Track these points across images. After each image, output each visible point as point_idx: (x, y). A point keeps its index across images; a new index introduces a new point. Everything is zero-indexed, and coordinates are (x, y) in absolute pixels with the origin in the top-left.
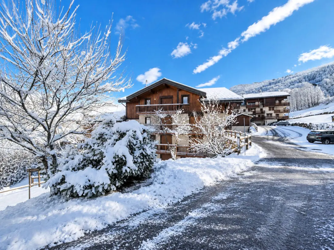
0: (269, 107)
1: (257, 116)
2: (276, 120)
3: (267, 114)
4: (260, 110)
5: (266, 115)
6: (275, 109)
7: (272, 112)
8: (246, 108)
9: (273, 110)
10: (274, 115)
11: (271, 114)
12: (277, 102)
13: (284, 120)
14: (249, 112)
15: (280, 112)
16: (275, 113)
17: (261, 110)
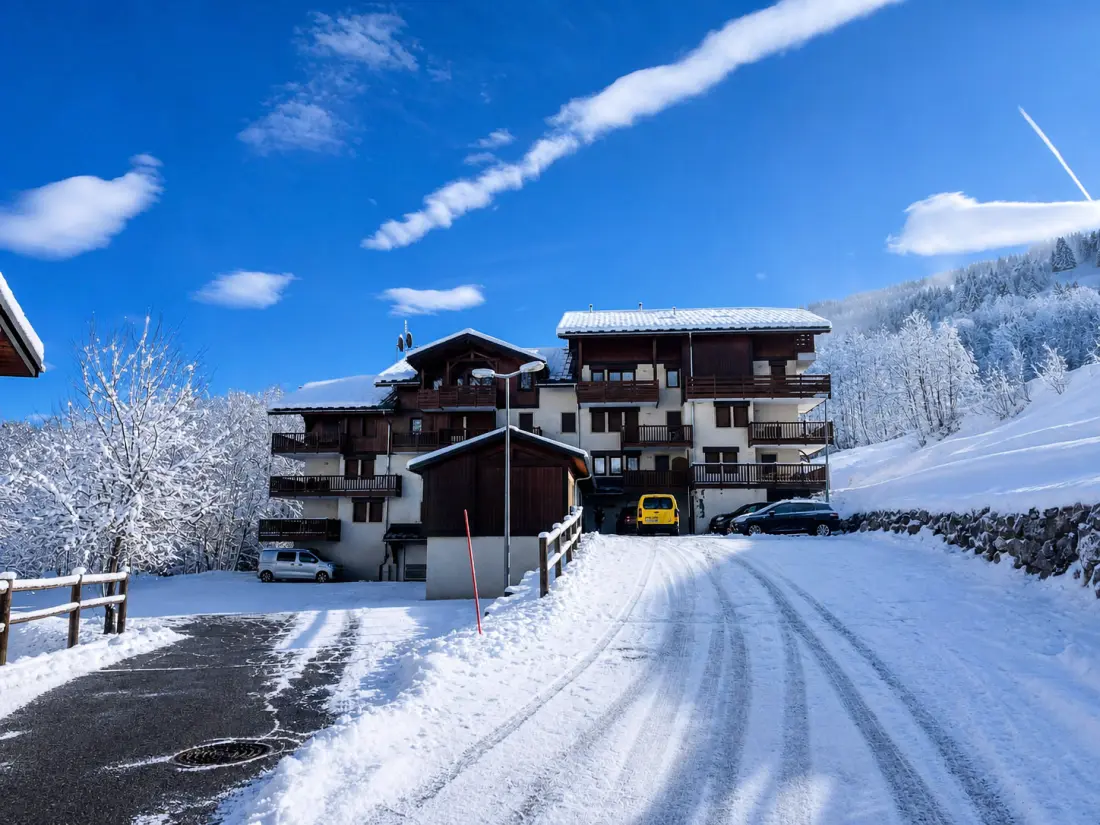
0: (716, 403)
1: (648, 463)
2: (762, 495)
3: (706, 450)
4: (663, 421)
5: (698, 457)
6: (751, 418)
7: (734, 437)
8: (581, 399)
9: (741, 422)
10: (747, 456)
11: (732, 452)
12: (763, 369)
13: (806, 494)
14: (598, 435)
15: (779, 440)
16: (751, 442)
17: (674, 418)
